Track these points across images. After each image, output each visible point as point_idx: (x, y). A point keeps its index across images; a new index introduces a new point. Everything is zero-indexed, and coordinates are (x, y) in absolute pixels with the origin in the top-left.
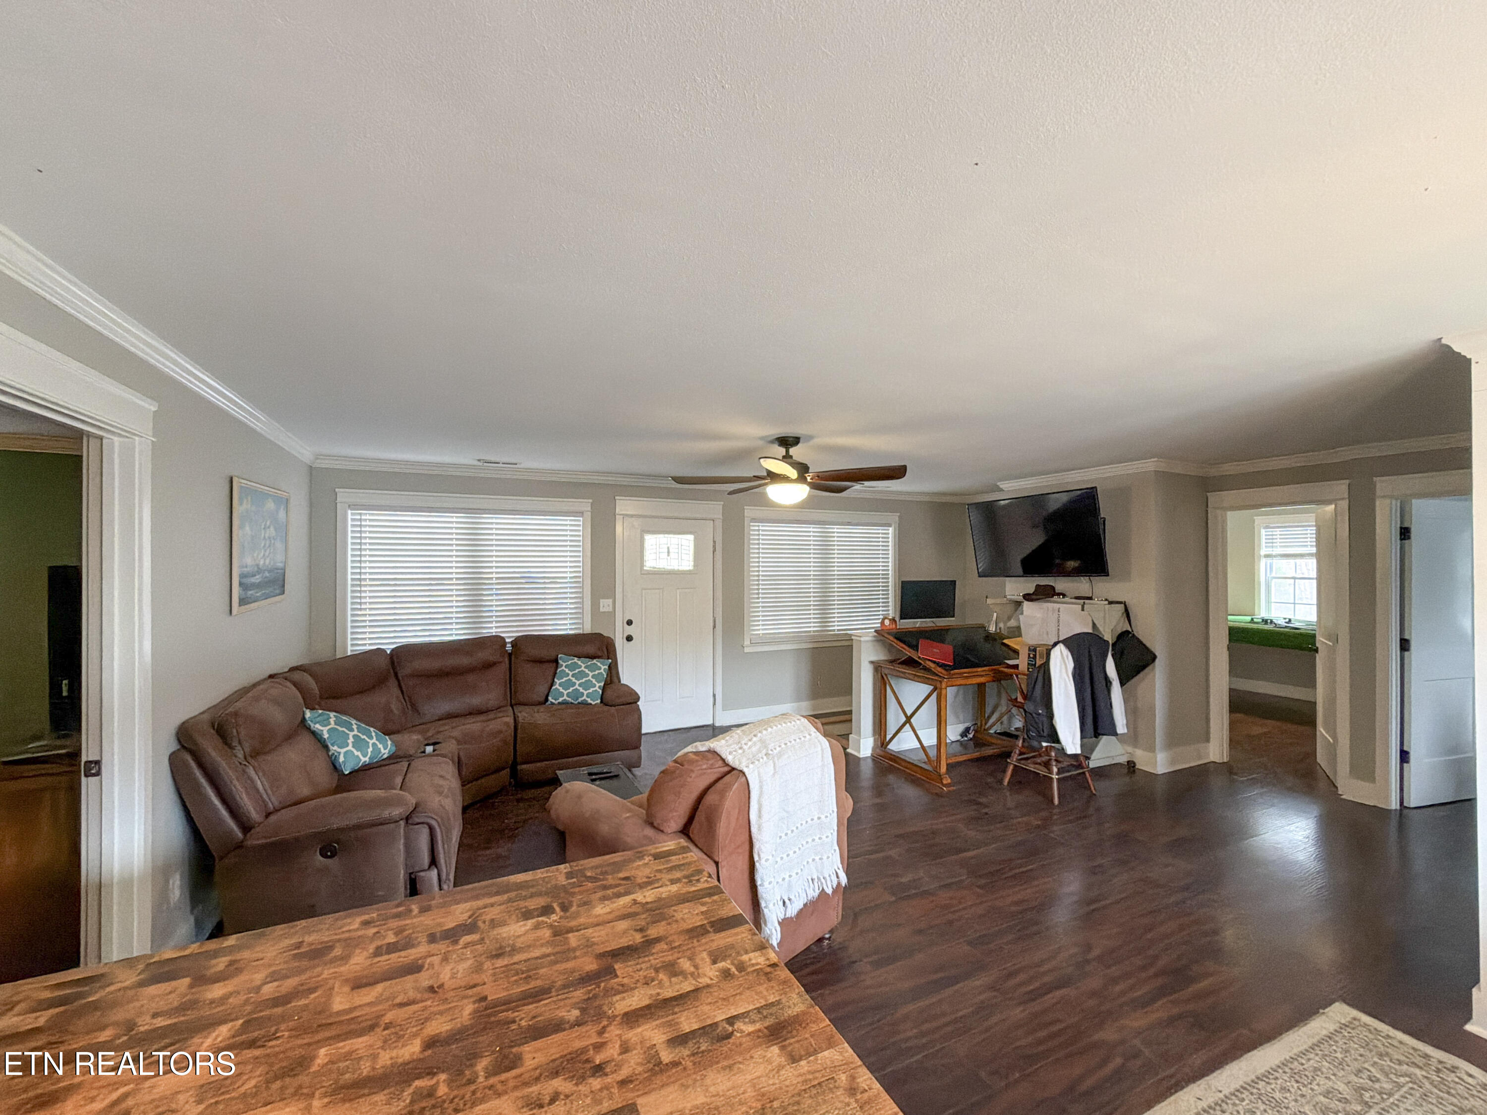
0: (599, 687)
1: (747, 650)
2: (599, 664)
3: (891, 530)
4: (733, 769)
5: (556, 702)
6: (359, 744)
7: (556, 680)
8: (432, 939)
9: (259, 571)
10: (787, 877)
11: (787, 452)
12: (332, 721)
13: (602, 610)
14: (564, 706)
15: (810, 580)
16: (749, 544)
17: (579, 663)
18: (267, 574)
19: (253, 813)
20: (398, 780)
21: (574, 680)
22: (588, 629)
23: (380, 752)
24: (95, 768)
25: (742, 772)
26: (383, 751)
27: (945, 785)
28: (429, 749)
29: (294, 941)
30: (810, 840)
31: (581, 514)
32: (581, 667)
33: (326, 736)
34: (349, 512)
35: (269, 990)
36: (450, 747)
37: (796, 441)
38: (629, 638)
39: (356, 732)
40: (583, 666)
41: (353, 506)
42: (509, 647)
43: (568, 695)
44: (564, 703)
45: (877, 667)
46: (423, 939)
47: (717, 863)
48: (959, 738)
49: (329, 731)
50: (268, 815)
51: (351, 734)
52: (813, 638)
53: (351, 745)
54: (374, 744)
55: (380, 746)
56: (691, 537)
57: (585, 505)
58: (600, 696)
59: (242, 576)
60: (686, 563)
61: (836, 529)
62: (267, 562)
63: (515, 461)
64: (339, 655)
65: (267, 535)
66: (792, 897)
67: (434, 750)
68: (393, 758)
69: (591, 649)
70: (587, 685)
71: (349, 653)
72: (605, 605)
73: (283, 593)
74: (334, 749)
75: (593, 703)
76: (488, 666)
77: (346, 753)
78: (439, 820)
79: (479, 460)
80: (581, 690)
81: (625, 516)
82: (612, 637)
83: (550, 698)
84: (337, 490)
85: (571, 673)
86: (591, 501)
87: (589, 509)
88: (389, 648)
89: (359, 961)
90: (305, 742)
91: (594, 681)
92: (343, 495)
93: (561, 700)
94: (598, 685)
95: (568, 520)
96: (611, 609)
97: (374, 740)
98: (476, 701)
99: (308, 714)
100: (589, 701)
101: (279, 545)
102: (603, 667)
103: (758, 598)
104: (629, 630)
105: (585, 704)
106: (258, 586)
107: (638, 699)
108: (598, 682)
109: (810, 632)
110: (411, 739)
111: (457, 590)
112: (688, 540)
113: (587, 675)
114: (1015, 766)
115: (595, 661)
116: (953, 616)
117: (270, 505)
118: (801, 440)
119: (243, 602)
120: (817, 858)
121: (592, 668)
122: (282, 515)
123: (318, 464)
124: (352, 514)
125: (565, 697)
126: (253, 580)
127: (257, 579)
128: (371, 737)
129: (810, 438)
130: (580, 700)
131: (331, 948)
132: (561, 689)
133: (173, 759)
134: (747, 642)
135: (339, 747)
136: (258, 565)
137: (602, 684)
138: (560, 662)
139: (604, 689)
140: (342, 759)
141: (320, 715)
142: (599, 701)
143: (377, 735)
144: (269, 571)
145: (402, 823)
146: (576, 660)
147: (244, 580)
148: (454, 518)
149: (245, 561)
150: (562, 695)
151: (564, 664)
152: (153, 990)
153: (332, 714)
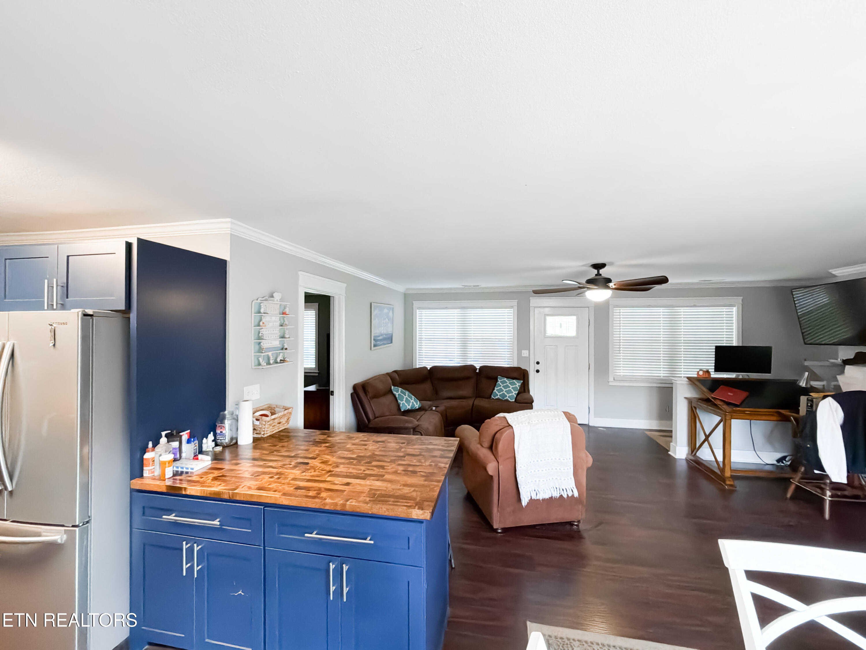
0: (515, 394)
1: (610, 384)
2: (516, 382)
3: (734, 309)
4: (510, 425)
5: (495, 398)
6: (407, 401)
7: (495, 388)
8: (373, 442)
9: (382, 335)
10: (537, 480)
11: (598, 272)
12: (400, 391)
13: (523, 355)
14: (498, 400)
15: (660, 343)
16: (613, 321)
17: (507, 381)
18: (384, 336)
19: (371, 416)
20: (418, 417)
21: (503, 389)
22: (515, 365)
23: (415, 406)
24: (332, 393)
25: (512, 427)
26: (416, 406)
27: (727, 485)
28: (434, 408)
29: (348, 435)
30: (554, 468)
31: (512, 307)
32: (507, 383)
33: (397, 396)
34: (418, 311)
35: (338, 441)
36: (441, 408)
37: (603, 266)
38: (538, 371)
39: (407, 397)
40: (508, 382)
41: (419, 308)
42: (478, 371)
43: (500, 395)
44: (498, 399)
45: (690, 401)
46: (372, 441)
47: (498, 462)
48: (775, 463)
49: (398, 394)
50: (375, 418)
51: (405, 397)
52: (662, 381)
53: (404, 401)
54: (413, 402)
55: (415, 403)
56: (574, 318)
57: (515, 303)
58: (515, 398)
59: (374, 337)
60: (572, 333)
61: (682, 310)
62: (385, 332)
63: (478, 285)
64: (414, 367)
65: (385, 322)
66: (540, 491)
67: (436, 409)
68: (420, 409)
69: (515, 375)
70: (509, 392)
71: (418, 367)
72: (525, 353)
73: (392, 342)
74: (399, 401)
75: (511, 401)
76: (468, 378)
77: (402, 403)
78: (424, 431)
79: (463, 286)
80: (506, 393)
81: (535, 307)
82: (528, 370)
83: (492, 396)
84: (414, 302)
85: (502, 385)
86: (517, 300)
87: (516, 304)
88: (429, 367)
89: (357, 441)
90: (389, 397)
91: (512, 390)
92: (416, 304)
93: (497, 397)
94: (514, 392)
95: (506, 310)
96: (528, 355)
97: (413, 401)
98: (461, 393)
99: (392, 387)
100: (509, 400)
101: (390, 325)
102: (518, 384)
103: (620, 353)
104: (538, 367)
105: (507, 401)
106: (381, 340)
107: (533, 401)
108: (514, 391)
109: (660, 376)
110: (427, 403)
111: (457, 343)
112: (573, 320)
113: (509, 387)
114: (797, 486)
115: (514, 381)
116: (770, 373)
117: (386, 311)
118: (607, 265)
119: (375, 346)
120: (558, 478)
121: (511, 384)
122: (391, 314)
123: (408, 292)
124: (419, 311)
125: (499, 396)
126: (379, 338)
127: (381, 338)
128: (412, 399)
129: (611, 264)
130: (505, 398)
131: (354, 437)
132: (497, 392)
133: (352, 394)
134: (611, 379)
135: (401, 401)
136: (381, 333)
137: (517, 392)
138: (498, 380)
139: (518, 394)
140: (401, 405)
141: (396, 388)
142: (514, 400)
143: (414, 399)
144: (386, 335)
145: (412, 430)
146: (505, 379)
147: (376, 338)
148: (456, 311)
149: (376, 332)
150: (497, 395)
151: (500, 381)
152: (321, 436)
153: (400, 389)
